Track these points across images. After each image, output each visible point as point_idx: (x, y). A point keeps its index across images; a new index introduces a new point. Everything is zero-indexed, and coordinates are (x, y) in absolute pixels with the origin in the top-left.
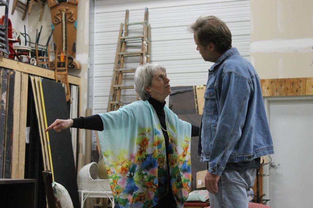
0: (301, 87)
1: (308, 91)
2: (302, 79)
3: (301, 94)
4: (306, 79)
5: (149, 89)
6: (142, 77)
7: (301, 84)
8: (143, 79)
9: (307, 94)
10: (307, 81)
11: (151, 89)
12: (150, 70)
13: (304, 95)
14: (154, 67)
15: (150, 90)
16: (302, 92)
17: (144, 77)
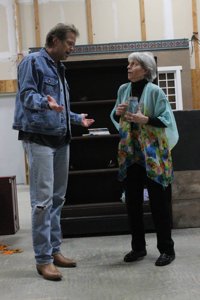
0: (3, 87)
1: (7, 90)
2: (3, 81)
3: (3, 92)
4: (6, 81)
7: (3, 84)
9: (7, 92)
10: (7, 82)
13: (5, 92)
16: (3, 90)
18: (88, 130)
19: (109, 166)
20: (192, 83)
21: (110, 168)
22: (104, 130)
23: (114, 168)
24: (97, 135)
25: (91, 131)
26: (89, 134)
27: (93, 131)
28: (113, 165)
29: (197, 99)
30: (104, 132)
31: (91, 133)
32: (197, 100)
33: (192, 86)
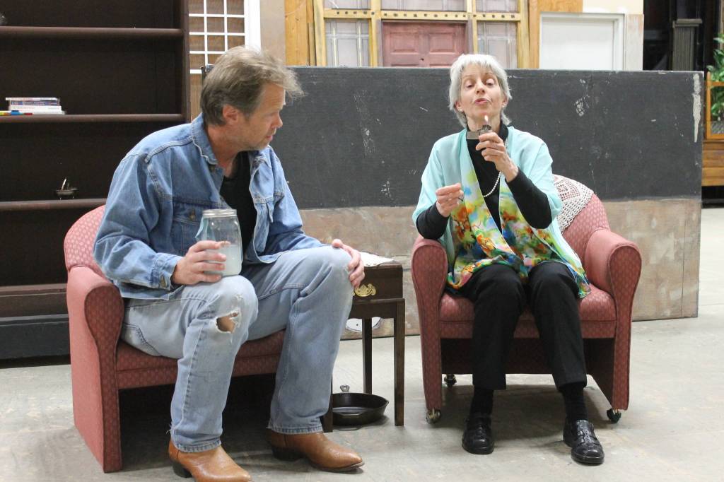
18: (7, 99)
19: (59, 193)
20: (286, 9)
21: (62, 199)
22: (47, 103)
23: (72, 199)
24: (31, 114)
25: (14, 102)
26: (9, 112)
27: (20, 103)
28: (69, 192)
29: (296, 49)
30: (47, 107)
31: (12, 108)
32: (297, 51)
33: (286, 17)
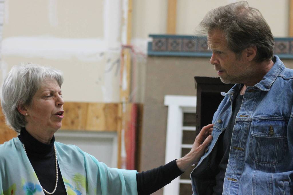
0: (80, 116)
1: (89, 125)
3: (79, 128)
4: (87, 105)
5: (24, 109)
6: (18, 87)
7: (80, 112)
8: (18, 89)
9: (87, 129)
10: (90, 108)
11: (28, 110)
12: (33, 77)
13: (83, 130)
14: (41, 74)
15: (25, 111)
16: (80, 125)
17: (22, 87)
